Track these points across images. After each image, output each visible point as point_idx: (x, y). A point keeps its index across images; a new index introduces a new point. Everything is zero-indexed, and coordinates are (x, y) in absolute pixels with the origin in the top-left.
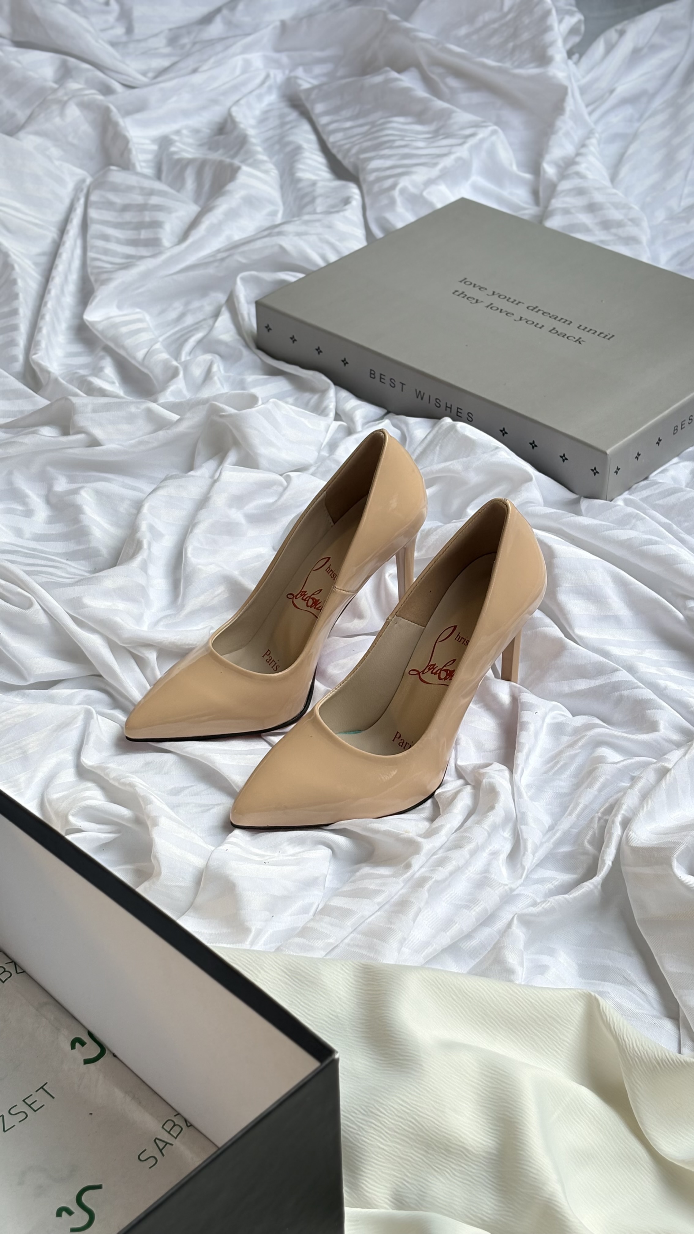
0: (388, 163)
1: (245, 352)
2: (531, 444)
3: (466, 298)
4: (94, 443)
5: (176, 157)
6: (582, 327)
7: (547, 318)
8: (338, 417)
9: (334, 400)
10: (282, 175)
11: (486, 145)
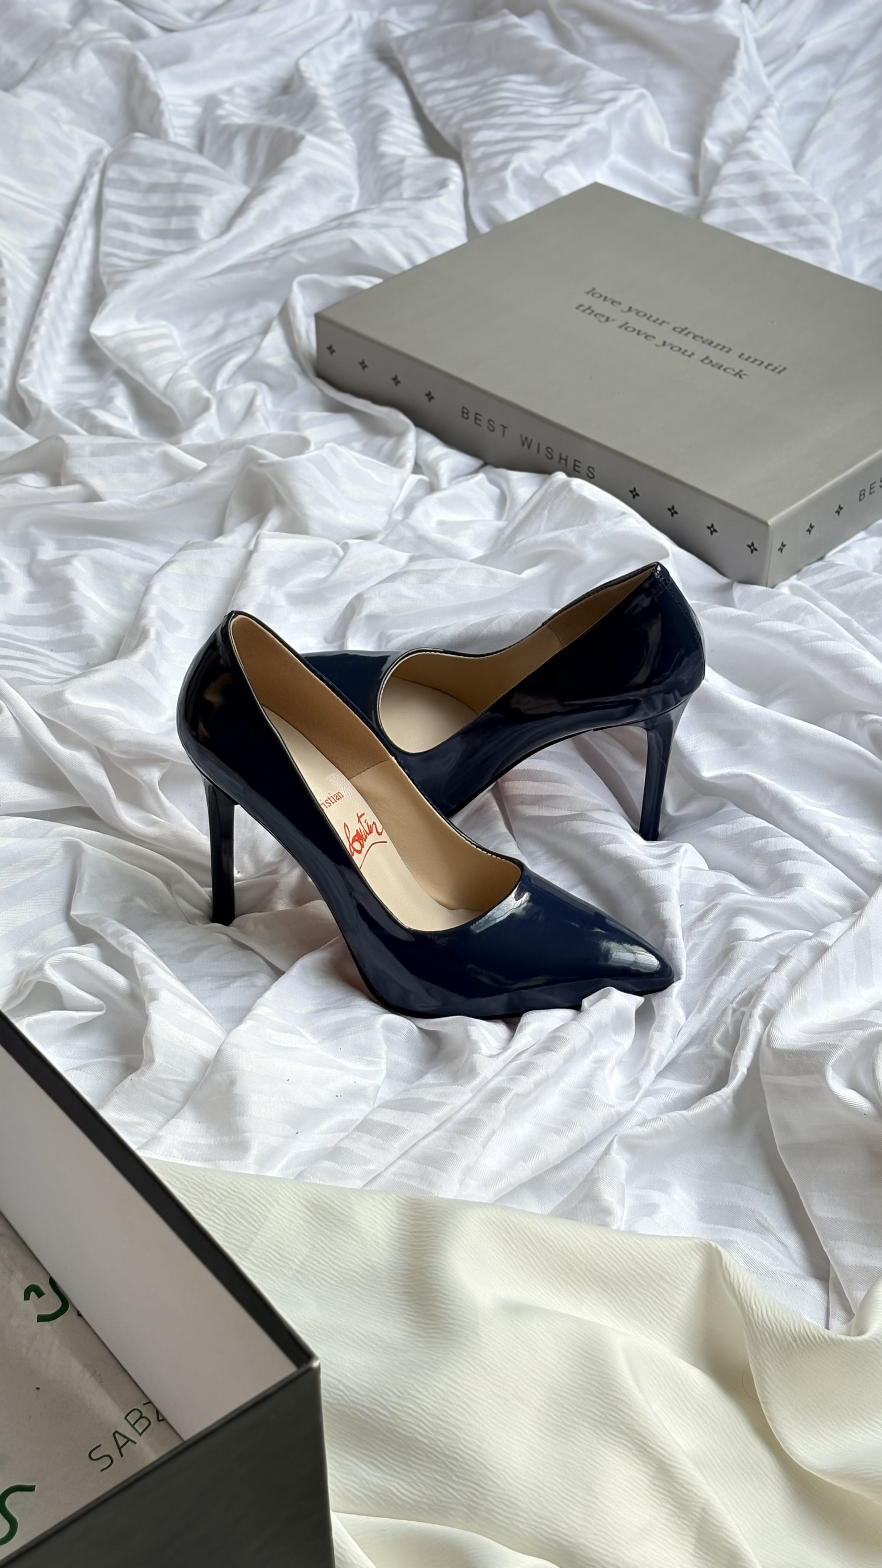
0: (500, 135)
1: (301, 381)
2: (669, 510)
3: (593, 314)
4: (93, 496)
5: (223, 122)
6: (745, 357)
7: (698, 343)
8: (417, 468)
9: (413, 446)
10: (361, 150)
11: (629, 115)
